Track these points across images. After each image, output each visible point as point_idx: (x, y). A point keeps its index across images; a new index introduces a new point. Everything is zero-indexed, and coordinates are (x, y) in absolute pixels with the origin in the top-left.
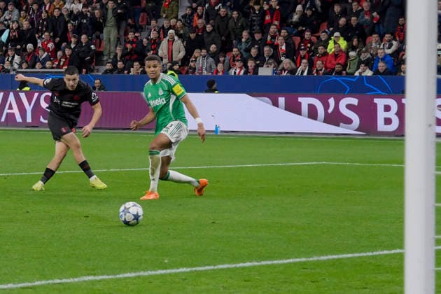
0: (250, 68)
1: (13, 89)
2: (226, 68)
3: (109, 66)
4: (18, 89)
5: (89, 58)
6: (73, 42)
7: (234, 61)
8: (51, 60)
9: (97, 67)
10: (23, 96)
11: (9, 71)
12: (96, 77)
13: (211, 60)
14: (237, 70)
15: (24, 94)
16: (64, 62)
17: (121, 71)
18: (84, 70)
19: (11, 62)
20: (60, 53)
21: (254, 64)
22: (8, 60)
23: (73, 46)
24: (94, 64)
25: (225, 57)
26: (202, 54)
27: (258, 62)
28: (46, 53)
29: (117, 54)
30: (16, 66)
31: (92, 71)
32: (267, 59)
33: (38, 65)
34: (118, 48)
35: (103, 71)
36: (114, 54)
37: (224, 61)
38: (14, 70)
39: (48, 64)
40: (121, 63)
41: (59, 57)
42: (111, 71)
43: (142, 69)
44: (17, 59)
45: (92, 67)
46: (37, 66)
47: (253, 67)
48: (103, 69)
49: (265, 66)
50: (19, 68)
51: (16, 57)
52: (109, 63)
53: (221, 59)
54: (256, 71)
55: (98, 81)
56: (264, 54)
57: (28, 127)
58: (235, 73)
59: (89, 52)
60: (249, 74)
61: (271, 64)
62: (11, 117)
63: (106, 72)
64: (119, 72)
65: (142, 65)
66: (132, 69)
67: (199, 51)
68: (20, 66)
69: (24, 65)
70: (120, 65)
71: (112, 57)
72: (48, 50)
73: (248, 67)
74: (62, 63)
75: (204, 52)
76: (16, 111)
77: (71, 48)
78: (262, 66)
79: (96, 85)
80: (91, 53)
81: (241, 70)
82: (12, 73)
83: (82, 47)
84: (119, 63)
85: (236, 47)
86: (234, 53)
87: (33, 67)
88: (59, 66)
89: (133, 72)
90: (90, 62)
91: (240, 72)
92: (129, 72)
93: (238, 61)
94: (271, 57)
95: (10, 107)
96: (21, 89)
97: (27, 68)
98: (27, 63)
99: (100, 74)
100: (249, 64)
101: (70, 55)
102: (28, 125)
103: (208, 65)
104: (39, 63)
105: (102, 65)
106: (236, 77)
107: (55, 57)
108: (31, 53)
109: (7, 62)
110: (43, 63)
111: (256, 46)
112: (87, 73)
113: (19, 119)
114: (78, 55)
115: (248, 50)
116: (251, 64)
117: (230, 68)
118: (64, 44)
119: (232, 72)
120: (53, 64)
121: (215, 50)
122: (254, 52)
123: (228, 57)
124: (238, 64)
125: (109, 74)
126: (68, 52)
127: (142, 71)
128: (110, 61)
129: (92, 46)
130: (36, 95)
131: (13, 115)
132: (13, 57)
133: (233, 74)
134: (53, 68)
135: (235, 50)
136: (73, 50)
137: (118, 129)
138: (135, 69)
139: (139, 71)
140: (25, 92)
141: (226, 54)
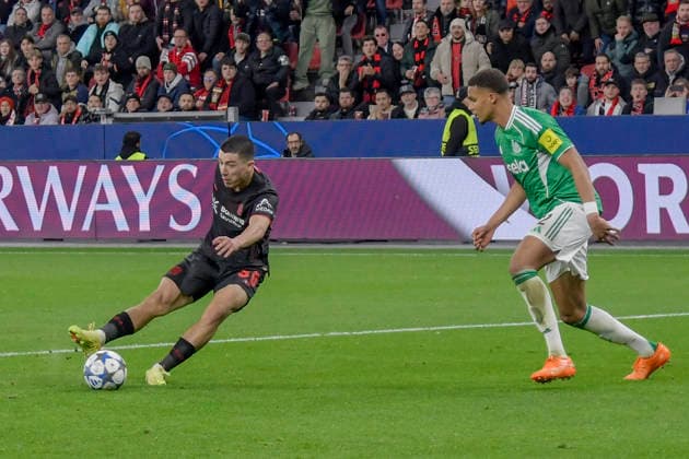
0: (635, 99)
1: (106, 157)
2: (581, 101)
3: (320, 103)
4: (119, 158)
5: (275, 84)
6: (239, 51)
7: (598, 84)
8: (190, 92)
9: (292, 106)
10: (129, 172)
11: (97, 119)
12: (292, 128)
13: (546, 87)
14: (607, 105)
15: (131, 168)
16: (221, 95)
17: (347, 113)
18: (265, 113)
19: (102, 98)
20: (209, 76)
21: (643, 92)
22: (94, 93)
23: (238, 59)
24: (286, 98)
25: (578, 75)
26: (528, 75)
27: (652, 85)
28: (179, 77)
29: (338, 75)
30: (113, 107)
31: (283, 113)
32: (672, 78)
33: (163, 103)
34: (341, 61)
35: (308, 115)
36: (330, 75)
37: (577, 84)
38: (109, 115)
39: (185, 100)
40: (347, 94)
41: (207, 85)
42: (325, 113)
43: (393, 107)
44: (115, 90)
45: (283, 105)
46: (160, 105)
47: (642, 97)
48: (307, 108)
49: (668, 93)
50: (119, 111)
51: (112, 85)
52: (321, 94)
53: (571, 81)
54: (648, 107)
55: (293, 138)
56: (664, 67)
57: (141, 241)
58: (602, 112)
59: (274, 72)
60: (633, 113)
61: (681, 89)
62: (104, 219)
63: (314, 115)
64: (343, 115)
65: (396, 98)
66: (372, 108)
67: (520, 63)
68: (122, 105)
69: (131, 104)
70: (345, 99)
71: (326, 81)
72: (183, 70)
73: (632, 98)
74: (214, 99)
75: (531, 70)
76: (114, 206)
77: (234, 63)
78: (662, 95)
79: (290, 146)
80: (279, 75)
81: (615, 104)
82: (104, 122)
83: (260, 60)
84: (342, 94)
85: (603, 54)
86: (598, 67)
87: (152, 107)
88: (208, 105)
89: (375, 113)
90: (280, 93)
91: (612, 110)
92: (366, 114)
93: (607, 84)
94: (679, 75)
95: (103, 199)
96: (125, 156)
97: (136, 111)
98: (138, 99)
99: (301, 119)
100: (634, 93)
101: (234, 80)
102: (143, 239)
103: (542, 99)
104: (163, 99)
105: (305, 100)
106: (605, 120)
107: (201, 85)
108: (145, 77)
109: (92, 98)
110: (173, 98)
111: (648, 51)
112: (271, 118)
113: (122, 224)
114: (251, 78)
115: (628, 60)
116: (638, 91)
117: (590, 101)
118: (219, 56)
119: (595, 110)
120: (195, 99)
121: (552, 64)
122: (641, 62)
123: (584, 77)
124: (609, 91)
125: (321, 121)
126: (228, 73)
127: (393, 111)
128: (323, 90)
129: (283, 59)
130: (160, 169)
131: (109, 214)
132: (106, 87)
133: (597, 114)
134: (194, 109)
135: (600, 59)
136: (239, 67)
137: (345, 242)
138: (380, 107)
139: (389, 112)
140: (135, 164)
141: (580, 68)
